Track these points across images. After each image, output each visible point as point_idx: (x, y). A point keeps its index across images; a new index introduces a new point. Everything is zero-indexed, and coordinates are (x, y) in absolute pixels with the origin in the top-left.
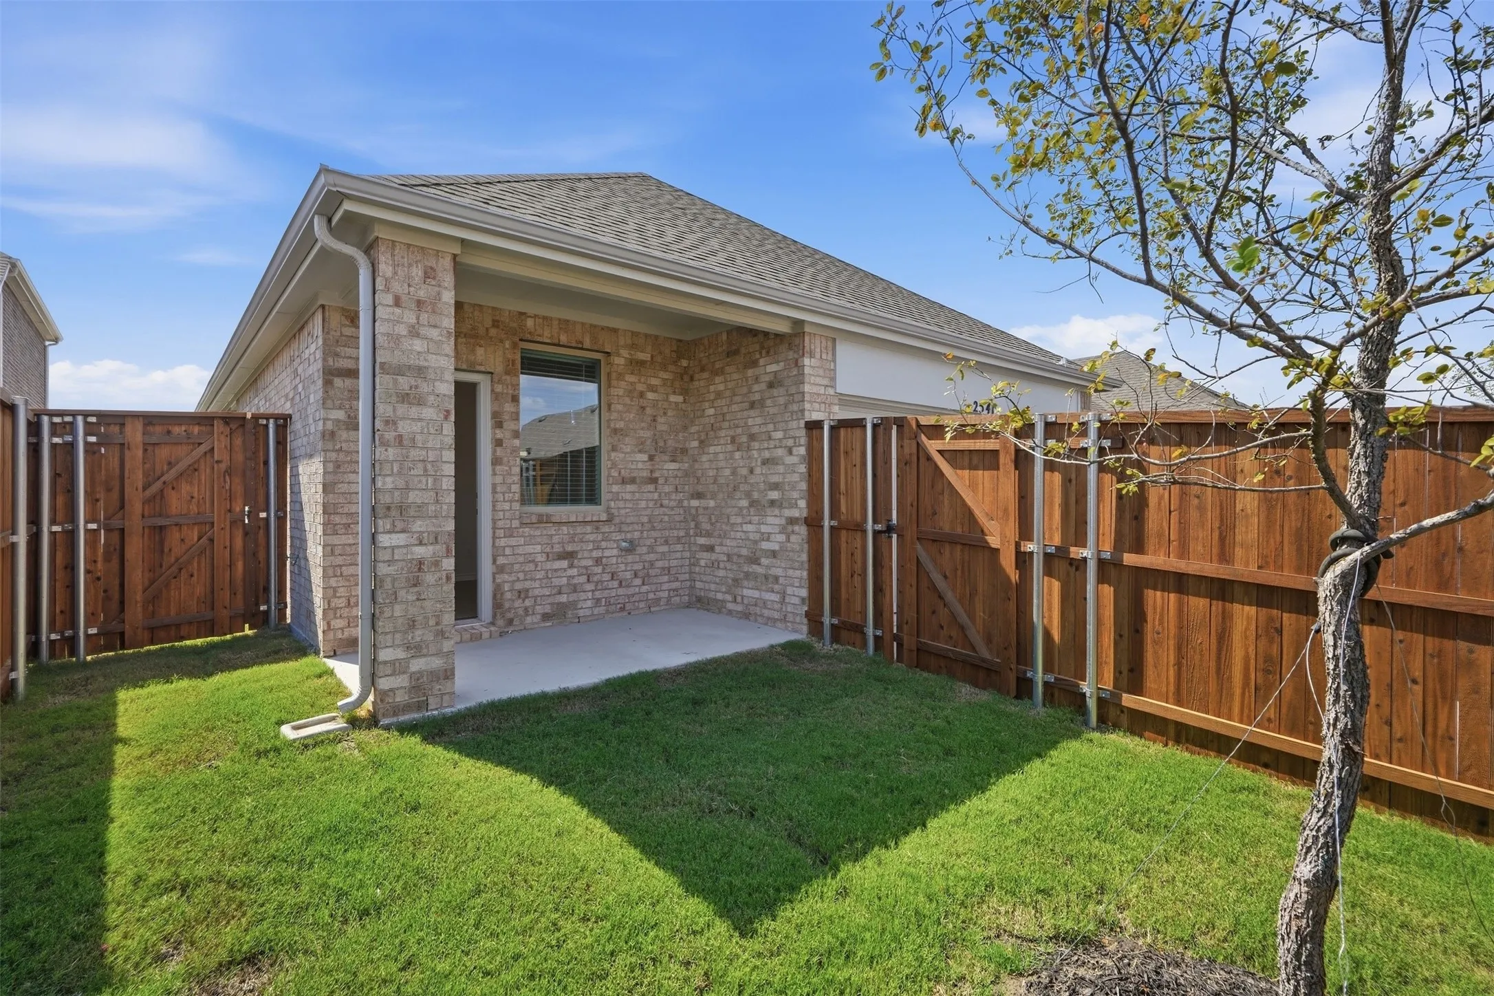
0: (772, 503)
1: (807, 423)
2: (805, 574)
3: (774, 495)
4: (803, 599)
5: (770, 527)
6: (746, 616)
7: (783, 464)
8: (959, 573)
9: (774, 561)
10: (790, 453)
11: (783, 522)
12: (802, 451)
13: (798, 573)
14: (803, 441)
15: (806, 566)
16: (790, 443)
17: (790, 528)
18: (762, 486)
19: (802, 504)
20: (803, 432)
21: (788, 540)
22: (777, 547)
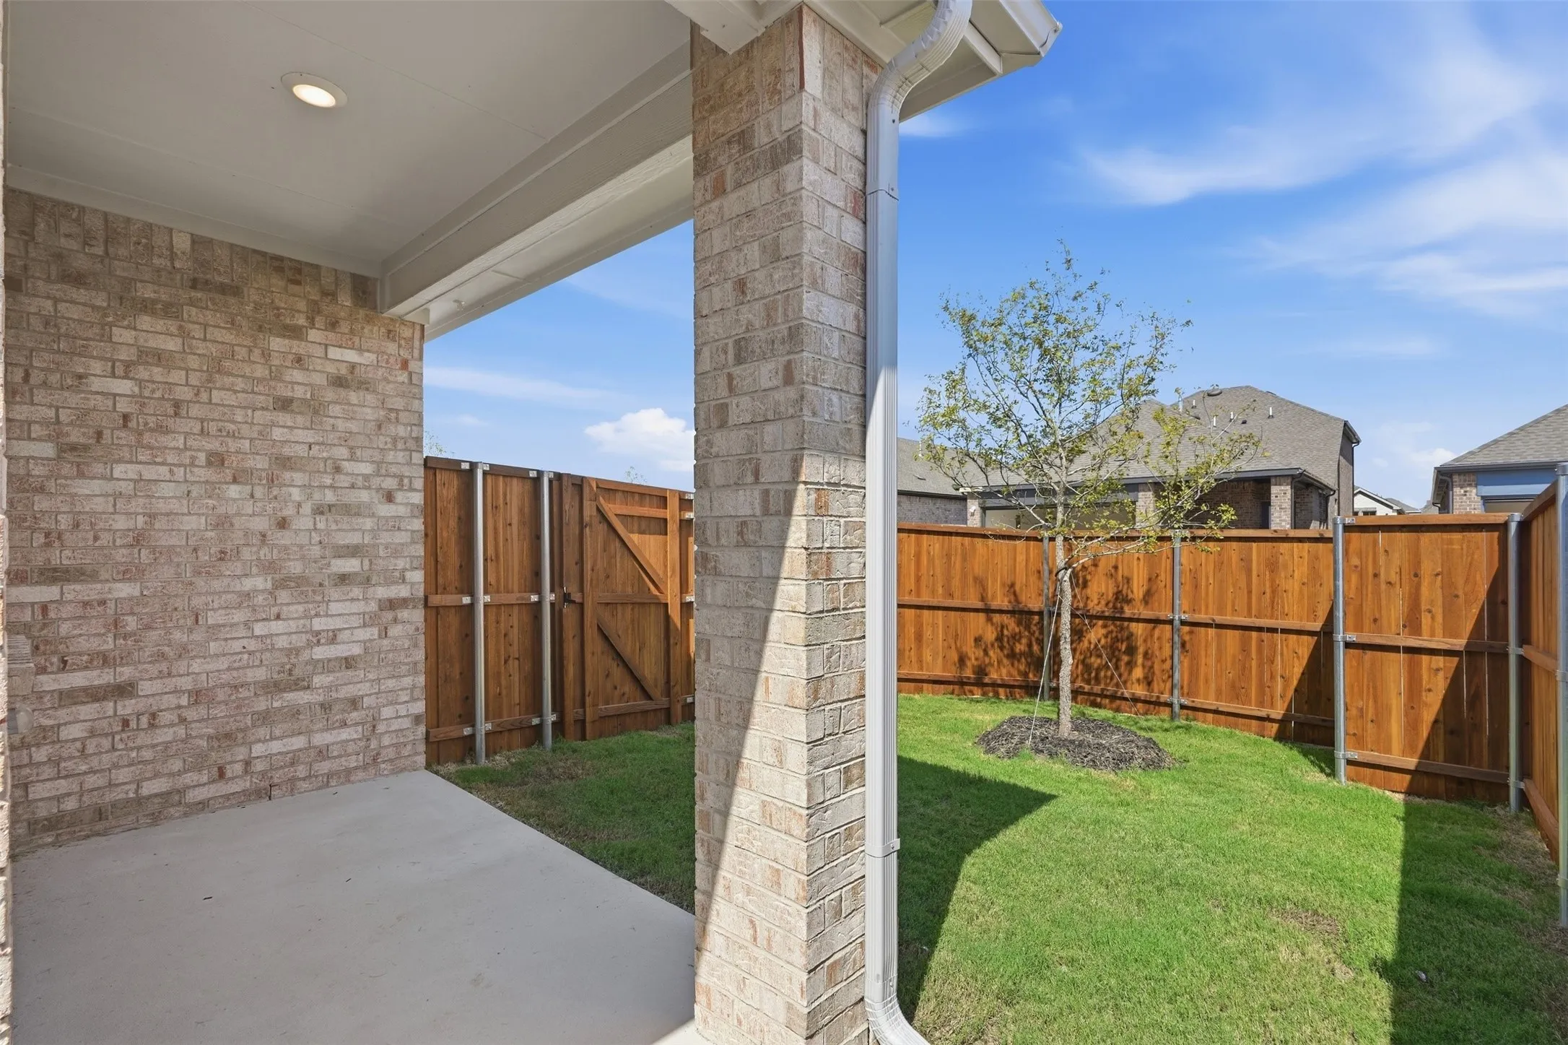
0: (343, 579)
1: (427, 460)
2: (421, 680)
3: (350, 565)
4: (417, 719)
5: (338, 620)
6: (265, 793)
7: (373, 515)
8: (630, 631)
9: (350, 673)
10: (390, 498)
11: (373, 606)
12: (418, 498)
13: (407, 681)
14: (419, 484)
15: (421, 667)
16: (390, 483)
17: (389, 616)
18: (316, 551)
19: (418, 576)
20: (421, 471)
21: (384, 633)
22: (356, 650)
